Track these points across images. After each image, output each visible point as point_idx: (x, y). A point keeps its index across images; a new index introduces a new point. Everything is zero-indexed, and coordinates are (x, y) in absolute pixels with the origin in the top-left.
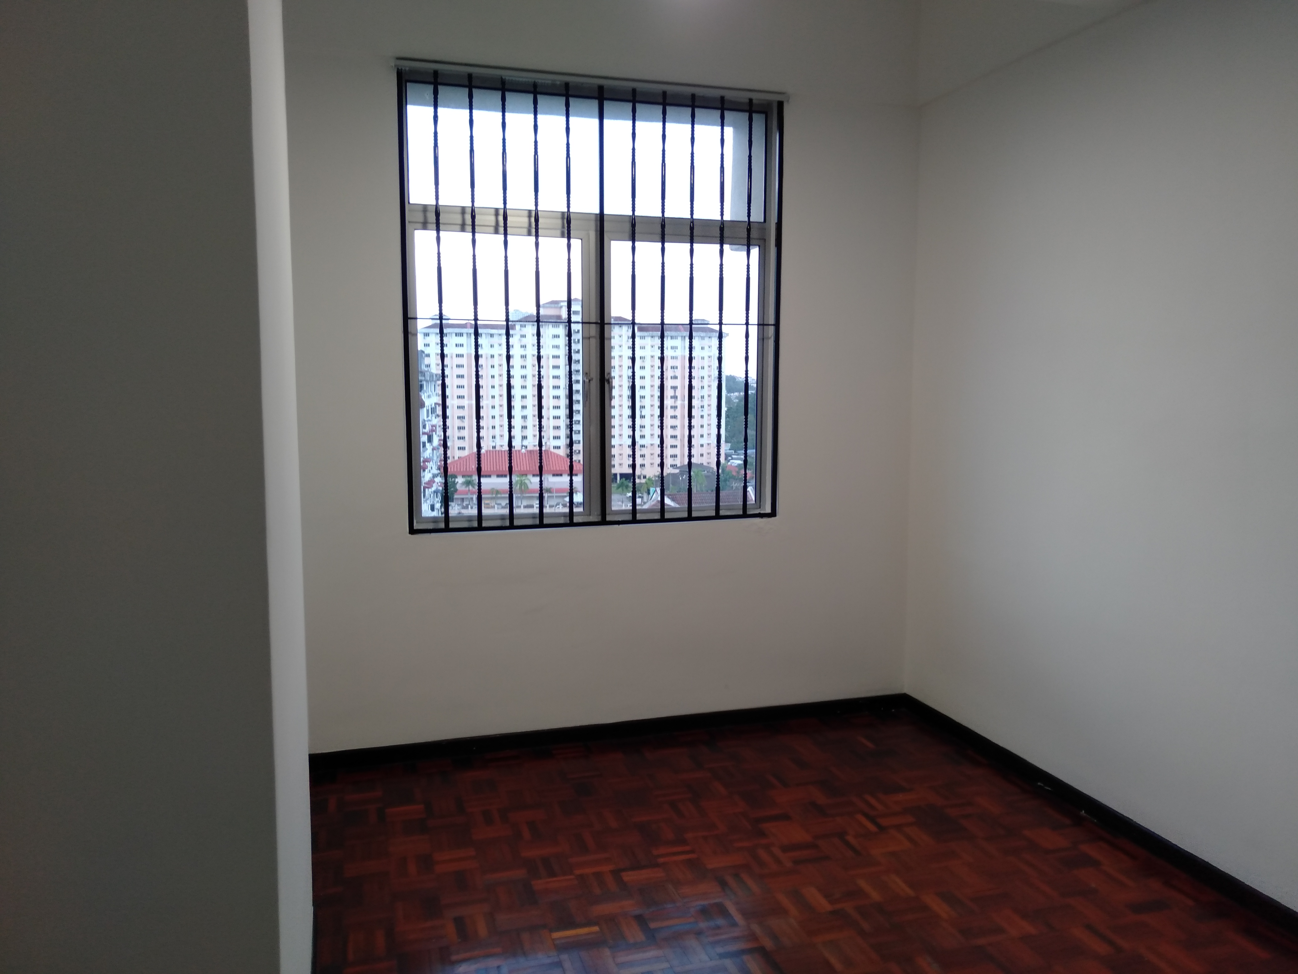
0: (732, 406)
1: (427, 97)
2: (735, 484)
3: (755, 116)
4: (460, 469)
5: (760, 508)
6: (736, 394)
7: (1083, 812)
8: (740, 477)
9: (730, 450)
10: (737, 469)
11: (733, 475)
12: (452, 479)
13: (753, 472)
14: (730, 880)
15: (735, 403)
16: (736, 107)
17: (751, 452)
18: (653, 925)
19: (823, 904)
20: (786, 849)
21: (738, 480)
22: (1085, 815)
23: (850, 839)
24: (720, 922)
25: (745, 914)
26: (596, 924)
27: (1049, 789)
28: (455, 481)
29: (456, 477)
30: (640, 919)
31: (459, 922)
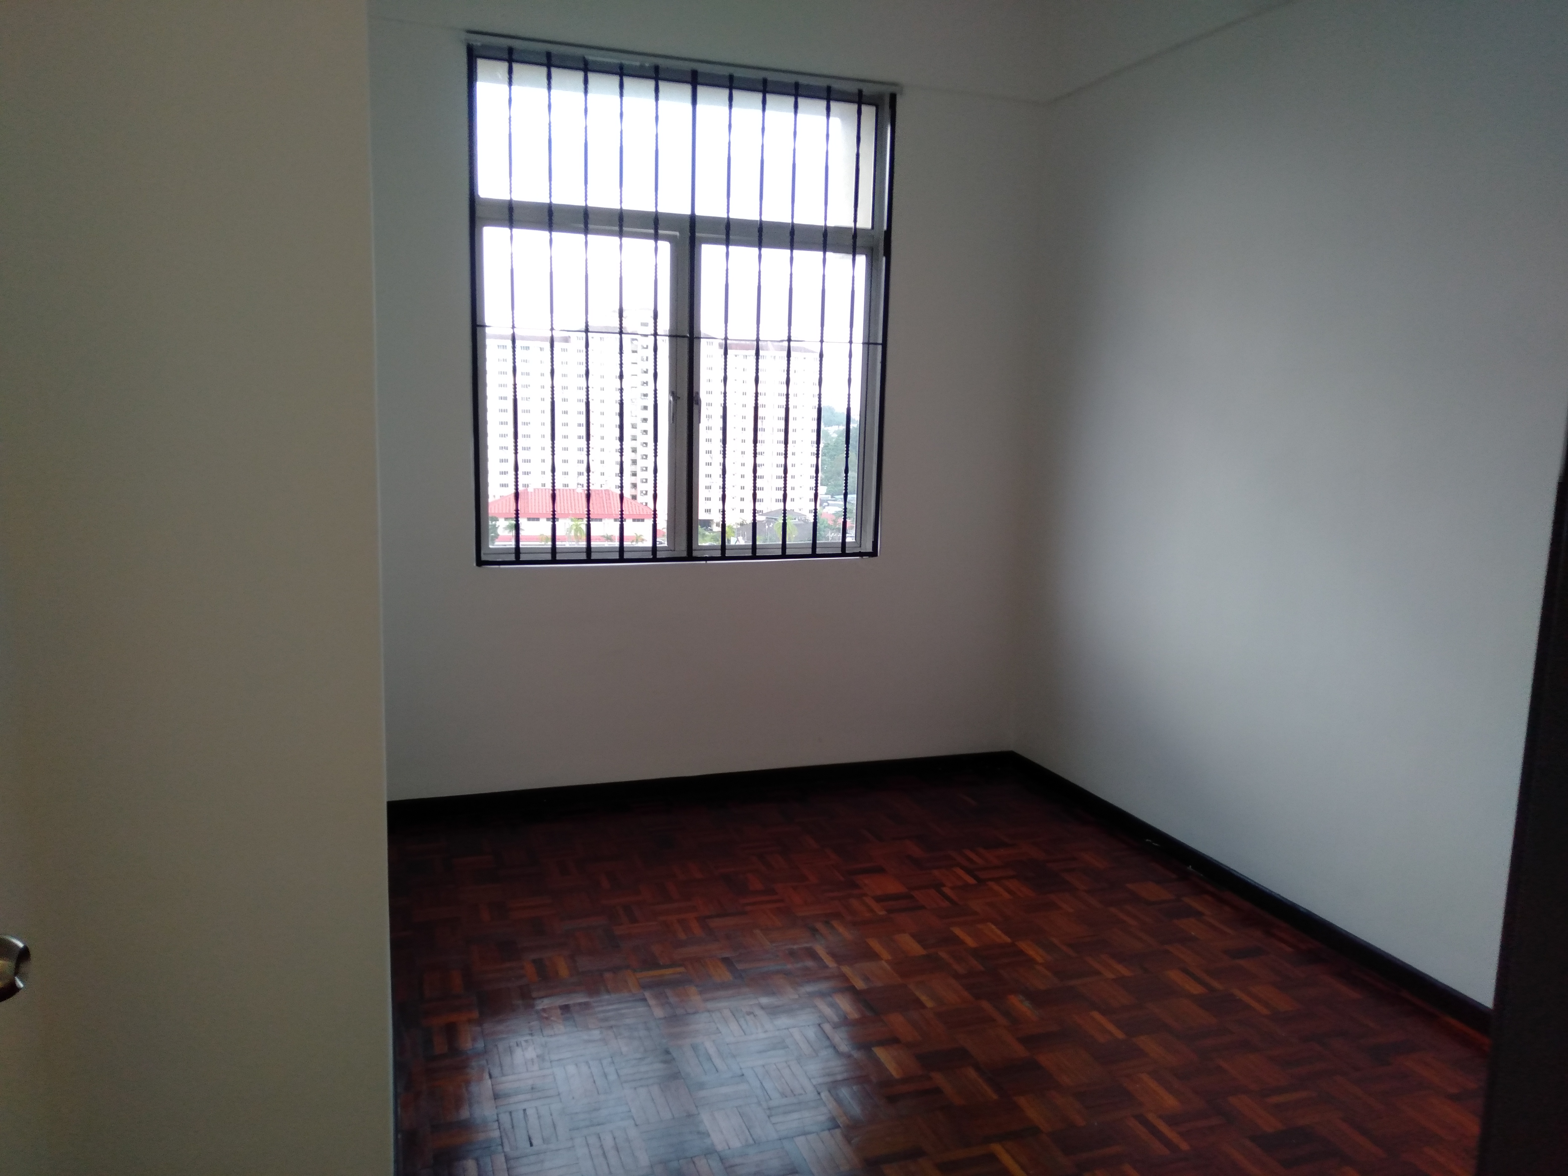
0: (829, 442)
1: (500, 77)
2: (831, 534)
3: (864, 108)
4: (502, 511)
5: (860, 547)
6: (835, 428)
7: (1190, 866)
8: (837, 526)
9: (826, 494)
10: (834, 518)
11: (829, 524)
12: (492, 523)
13: (853, 521)
14: (819, 926)
15: (833, 438)
16: (844, 98)
17: (852, 497)
18: (740, 966)
19: (915, 948)
20: (878, 899)
21: (835, 531)
22: (1192, 869)
23: (946, 890)
24: (810, 963)
25: (834, 955)
26: (680, 966)
27: (1157, 845)
28: (495, 525)
29: (496, 520)
30: (726, 961)
31: (539, 964)
